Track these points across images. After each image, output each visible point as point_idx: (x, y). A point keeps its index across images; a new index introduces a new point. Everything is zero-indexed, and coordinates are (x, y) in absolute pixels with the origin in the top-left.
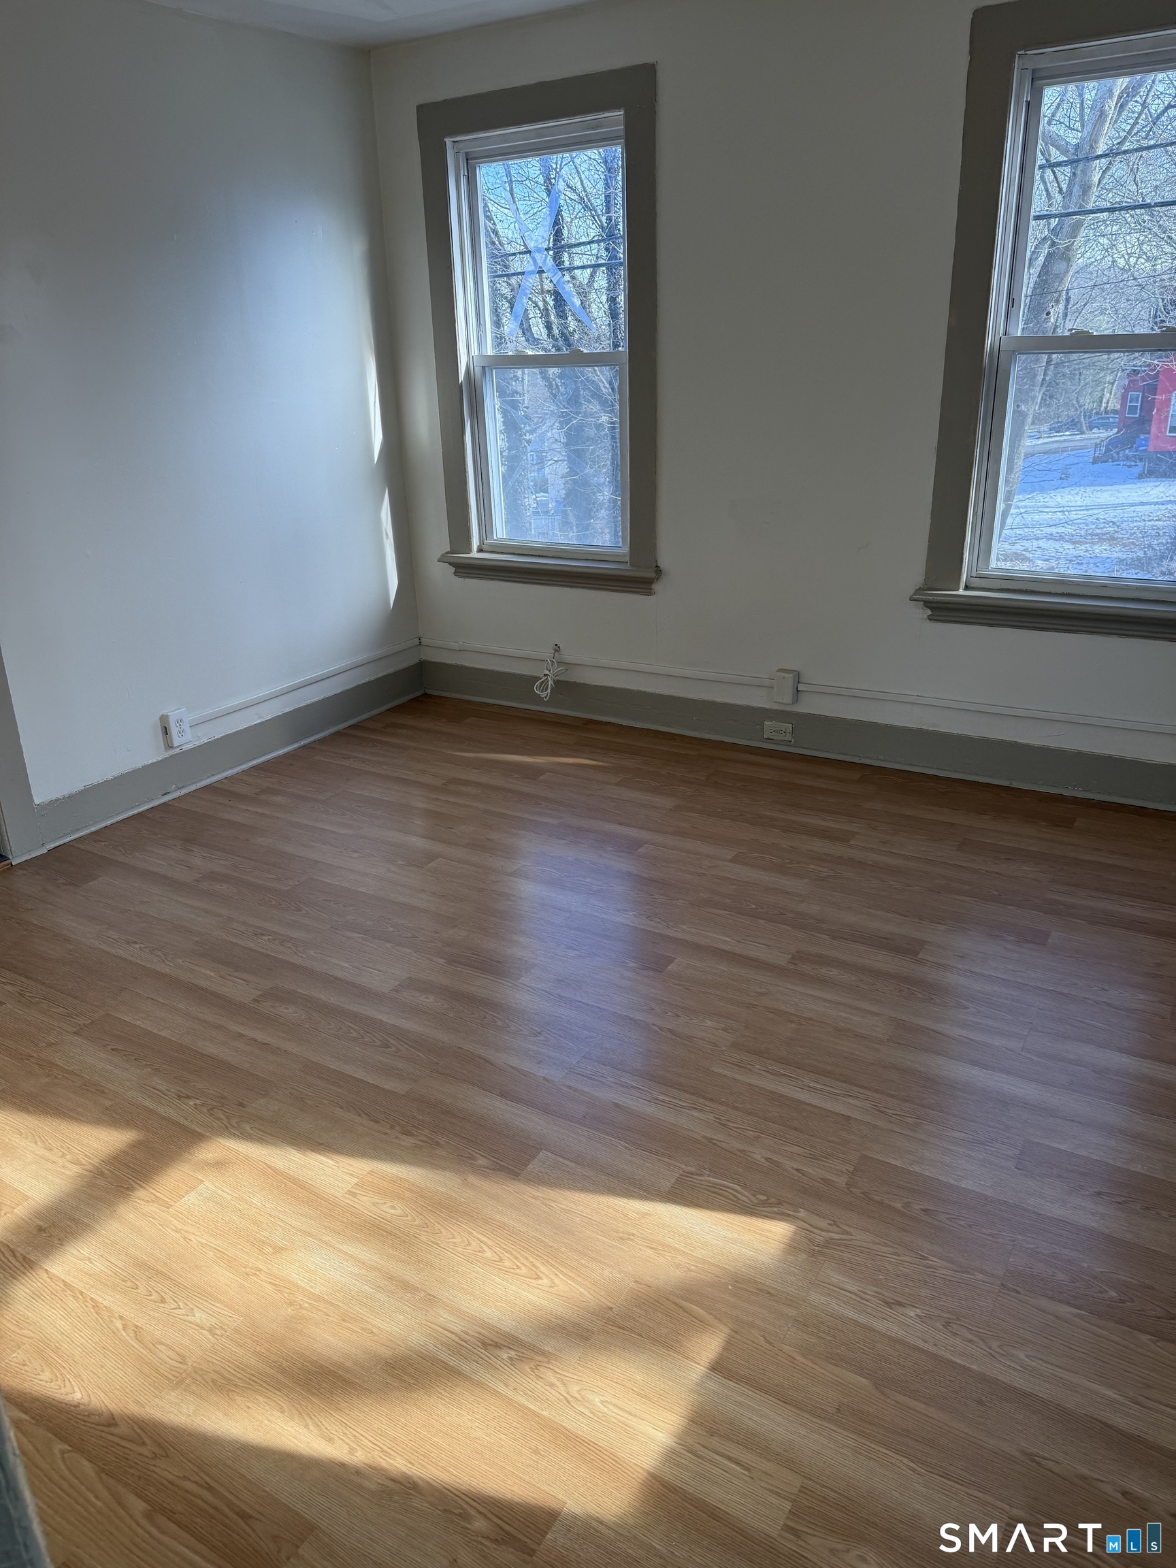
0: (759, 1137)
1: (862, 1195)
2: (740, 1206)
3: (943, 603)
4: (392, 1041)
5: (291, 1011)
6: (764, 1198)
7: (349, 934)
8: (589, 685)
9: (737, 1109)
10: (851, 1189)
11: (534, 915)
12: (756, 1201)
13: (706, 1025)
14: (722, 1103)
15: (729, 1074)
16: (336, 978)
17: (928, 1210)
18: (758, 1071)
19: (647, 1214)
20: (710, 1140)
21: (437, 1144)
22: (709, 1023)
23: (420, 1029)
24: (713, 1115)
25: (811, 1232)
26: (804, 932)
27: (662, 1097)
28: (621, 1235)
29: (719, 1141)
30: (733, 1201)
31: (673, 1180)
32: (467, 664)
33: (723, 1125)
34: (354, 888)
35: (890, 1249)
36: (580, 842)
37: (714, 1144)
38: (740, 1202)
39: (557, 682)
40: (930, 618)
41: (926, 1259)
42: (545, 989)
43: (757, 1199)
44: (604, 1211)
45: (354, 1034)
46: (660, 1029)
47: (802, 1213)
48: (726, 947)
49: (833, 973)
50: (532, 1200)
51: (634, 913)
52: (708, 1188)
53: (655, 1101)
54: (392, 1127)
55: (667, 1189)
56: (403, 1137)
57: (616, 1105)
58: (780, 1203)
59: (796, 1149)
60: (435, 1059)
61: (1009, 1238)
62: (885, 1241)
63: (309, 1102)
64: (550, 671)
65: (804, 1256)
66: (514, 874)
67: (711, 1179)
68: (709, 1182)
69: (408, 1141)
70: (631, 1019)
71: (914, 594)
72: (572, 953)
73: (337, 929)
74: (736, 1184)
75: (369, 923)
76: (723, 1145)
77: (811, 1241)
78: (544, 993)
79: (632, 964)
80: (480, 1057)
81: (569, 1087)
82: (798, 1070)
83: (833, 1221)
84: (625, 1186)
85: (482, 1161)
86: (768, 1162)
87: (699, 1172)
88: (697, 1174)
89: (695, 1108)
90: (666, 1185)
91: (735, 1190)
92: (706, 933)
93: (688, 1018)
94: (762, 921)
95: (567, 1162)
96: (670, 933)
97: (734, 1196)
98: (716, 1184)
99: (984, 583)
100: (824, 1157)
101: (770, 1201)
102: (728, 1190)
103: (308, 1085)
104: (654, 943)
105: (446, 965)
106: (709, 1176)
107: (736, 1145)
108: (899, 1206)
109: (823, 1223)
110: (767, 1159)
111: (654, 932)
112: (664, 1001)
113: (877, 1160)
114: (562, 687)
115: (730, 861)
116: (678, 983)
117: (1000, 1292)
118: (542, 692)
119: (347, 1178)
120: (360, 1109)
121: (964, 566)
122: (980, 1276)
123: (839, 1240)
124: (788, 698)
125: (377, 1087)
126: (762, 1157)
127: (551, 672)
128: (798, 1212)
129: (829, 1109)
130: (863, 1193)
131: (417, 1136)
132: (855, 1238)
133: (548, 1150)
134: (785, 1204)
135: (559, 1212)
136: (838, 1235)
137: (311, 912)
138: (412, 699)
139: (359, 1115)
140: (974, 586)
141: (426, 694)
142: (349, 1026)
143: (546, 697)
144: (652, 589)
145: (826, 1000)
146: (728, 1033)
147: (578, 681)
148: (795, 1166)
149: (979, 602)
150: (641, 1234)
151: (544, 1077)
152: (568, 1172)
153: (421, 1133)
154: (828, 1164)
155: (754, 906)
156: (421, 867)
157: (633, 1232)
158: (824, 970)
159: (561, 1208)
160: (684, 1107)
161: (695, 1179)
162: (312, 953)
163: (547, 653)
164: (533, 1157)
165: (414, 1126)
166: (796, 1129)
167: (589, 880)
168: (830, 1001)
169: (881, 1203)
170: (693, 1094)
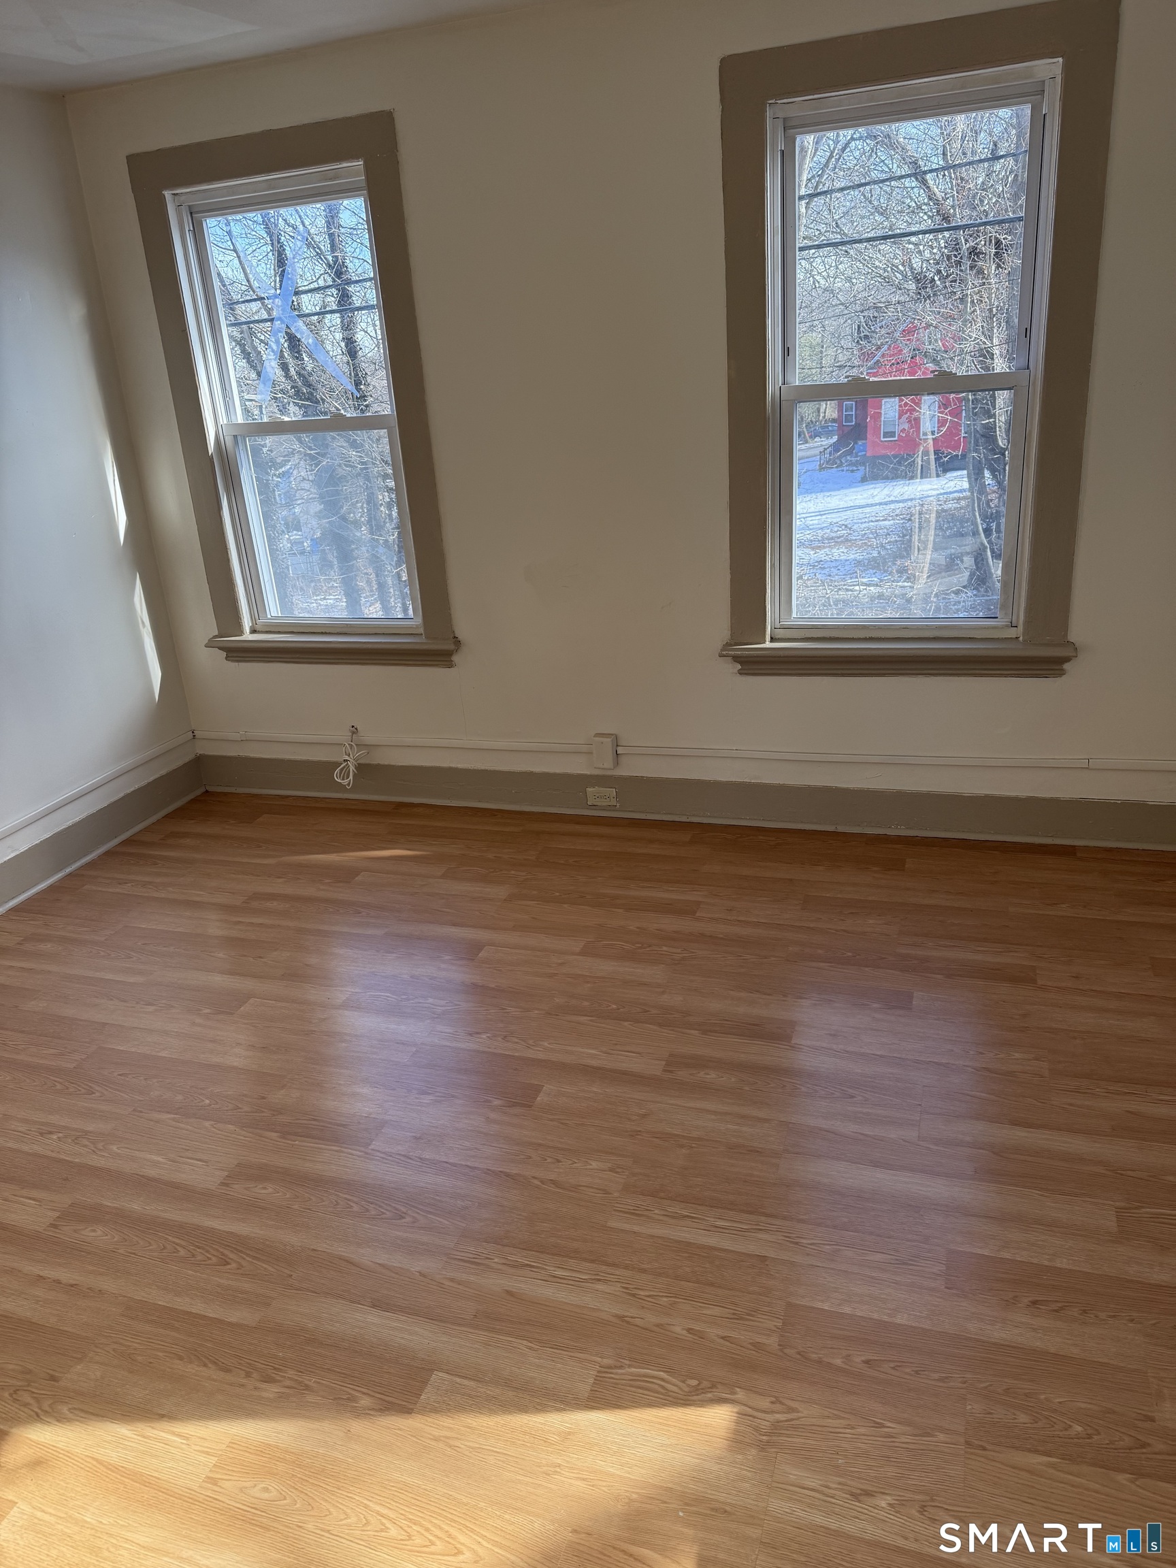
0: (675, 1303)
1: (798, 1356)
2: (671, 1399)
3: (751, 657)
4: (231, 1256)
5: (99, 1233)
6: (694, 1382)
7: (156, 1116)
8: (393, 766)
9: (644, 1271)
10: (785, 1351)
11: (375, 1056)
12: (687, 1389)
13: (591, 1167)
14: (626, 1267)
15: (627, 1227)
16: (150, 1179)
17: (870, 1360)
18: (657, 1217)
19: (569, 1433)
20: (621, 1318)
21: (307, 1388)
22: (594, 1165)
23: (262, 1232)
24: (619, 1285)
25: (754, 1417)
26: (673, 1030)
27: (559, 1273)
28: (545, 1468)
29: (632, 1318)
30: (662, 1394)
31: (591, 1381)
32: (252, 755)
33: (634, 1295)
34: (154, 1053)
35: (842, 1421)
36: (413, 954)
37: (628, 1323)
38: (671, 1393)
39: (360, 767)
40: (741, 673)
41: (883, 1426)
42: (403, 1153)
43: (689, 1386)
44: (519, 1440)
45: (182, 1252)
46: (542, 1182)
47: (740, 1395)
48: (594, 1063)
49: (711, 1076)
50: (433, 1443)
51: (488, 1035)
52: (631, 1382)
53: (550, 1279)
54: (248, 1375)
55: (586, 1395)
56: (264, 1386)
57: (509, 1293)
58: (713, 1386)
59: (717, 1311)
60: (286, 1271)
61: (960, 1380)
62: (836, 1412)
63: (139, 1358)
64: (349, 756)
65: (754, 1451)
66: (345, 1006)
67: (633, 1369)
68: (631, 1374)
69: (271, 1391)
70: (507, 1175)
71: (722, 650)
72: (427, 1099)
73: (141, 1112)
74: (660, 1371)
75: (180, 1097)
76: (638, 1322)
77: (757, 1429)
78: (402, 1158)
79: (497, 1102)
80: (341, 1258)
81: (452, 1280)
82: (700, 1208)
83: (775, 1397)
84: (538, 1401)
85: (365, 1402)
86: (691, 1333)
87: (619, 1364)
88: (616, 1367)
89: (599, 1280)
90: (584, 1388)
91: (663, 1380)
92: (569, 1048)
93: (570, 1162)
94: (626, 1024)
95: (466, 1382)
96: (530, 1054)
97: (663, 1387)
98: (640, 1376)
99: (788, 633)
100: (748, 1315)
101: (702, 1386)
102: (655, 1381)
103: (134, 1335)
104: (516, 1069)
105: (280, 1140)
106: (630, 1366)
107: (651, 1319)
108: (838, 1362)
109: (765, 1403)
110: (689, 1330)
111: (513, 1056)
112: (540, 1145)
113: (803, 1306)
114: (365, 770)
115: (579, 954)
116: (551, 1117)
117: (965, 1452)
118: (343, 779)
119: (202, 1458)
120: (205, 1357)
121: (767, 618)
122: (941, 1437)
123: (786, 1421)
124: (608, 763)
125: (221, 1321)
126: (683, 1329)
127: (351, 756)
128: (735, 1393)
129: (743, 1251)
130: (799, 1353)
131: (279, 1381)
132: (802, 1415)
133: (442, 1370)
134: (719, 1386)
135: (467, 1453)
136: (785, 1415)
137: (105, 1092)
138: (192, 800)
139: (205, 1365)
140: (779, 637)
141: (207, 791)
142: (174, 1243)
143: (349, 784)
144: (452, 661)
145: (708, 1111)
146: (617, 1172)
147: (382, 763)
148: (720, 1333)
149: (787, 653)
150: (568, 1462)
151: (420, 1272)
152: (469, 1396)
153: (284, 1377)
154: (752, 1323)
155: (614, 1006)
156: (232, 1014)
157: (559, 1461)
158: (702, 1074)
159: (470, 1447)
160: (586, 1281)
161: (616, 1374)
162: (114, 1148)
163: (343, 736)
164: (425, 1382)
165: (275, 1369)
166: (712, 1284)
167: (430, 1000)
168: (715, 1113)
169: (820, 1362)
170: (593, 1261)
